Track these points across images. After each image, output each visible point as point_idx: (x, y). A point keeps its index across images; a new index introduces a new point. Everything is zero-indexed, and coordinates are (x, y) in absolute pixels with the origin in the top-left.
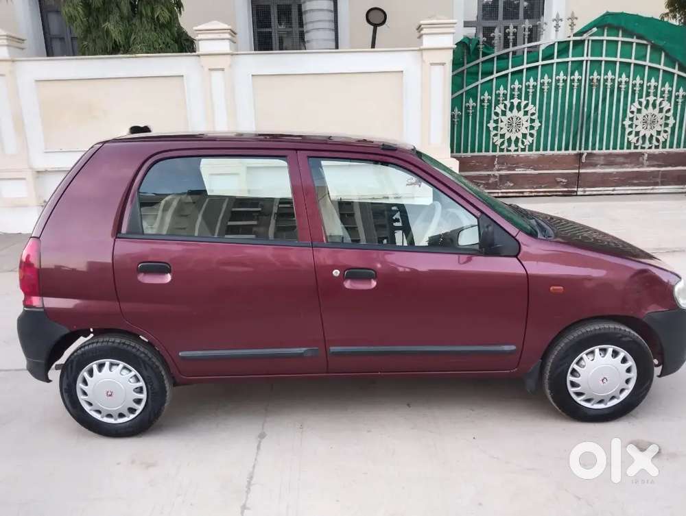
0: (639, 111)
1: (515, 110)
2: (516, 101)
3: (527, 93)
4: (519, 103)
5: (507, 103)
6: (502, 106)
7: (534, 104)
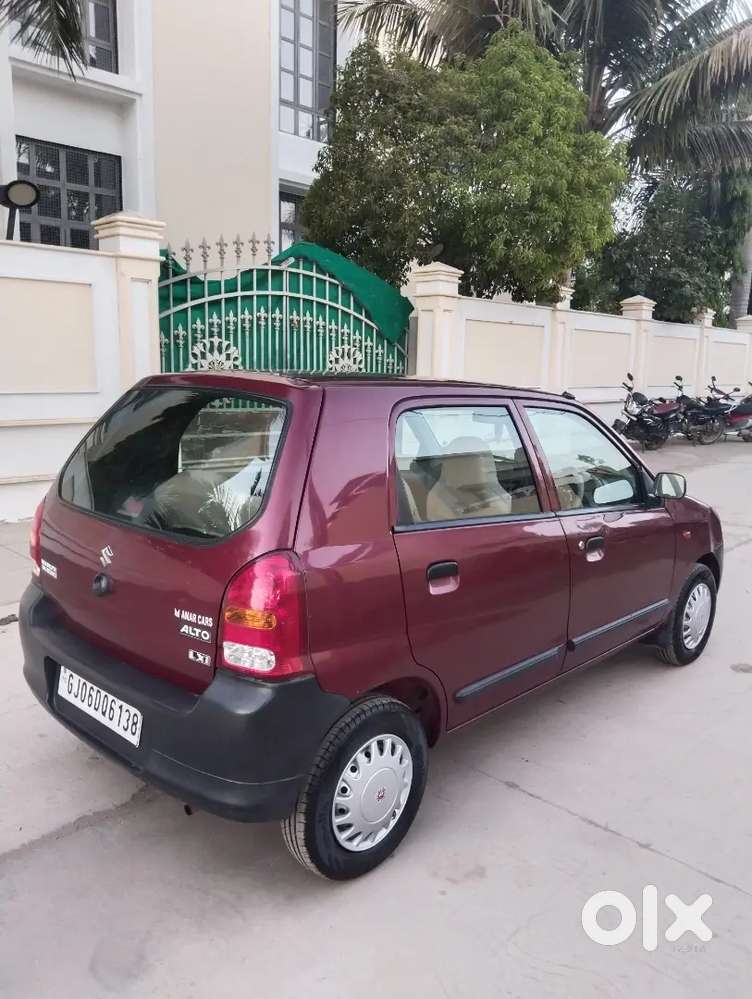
0: (337, 360)
1: (216, 352)
2: (216, 340)
3: (227, 330)
4: (220, 343)
5: (206, 341)
6: (200, 346)
7: (236, 345)
